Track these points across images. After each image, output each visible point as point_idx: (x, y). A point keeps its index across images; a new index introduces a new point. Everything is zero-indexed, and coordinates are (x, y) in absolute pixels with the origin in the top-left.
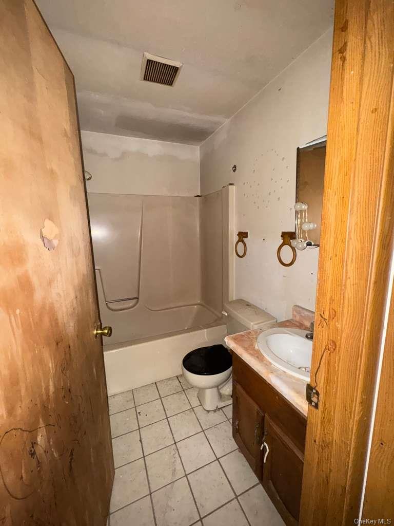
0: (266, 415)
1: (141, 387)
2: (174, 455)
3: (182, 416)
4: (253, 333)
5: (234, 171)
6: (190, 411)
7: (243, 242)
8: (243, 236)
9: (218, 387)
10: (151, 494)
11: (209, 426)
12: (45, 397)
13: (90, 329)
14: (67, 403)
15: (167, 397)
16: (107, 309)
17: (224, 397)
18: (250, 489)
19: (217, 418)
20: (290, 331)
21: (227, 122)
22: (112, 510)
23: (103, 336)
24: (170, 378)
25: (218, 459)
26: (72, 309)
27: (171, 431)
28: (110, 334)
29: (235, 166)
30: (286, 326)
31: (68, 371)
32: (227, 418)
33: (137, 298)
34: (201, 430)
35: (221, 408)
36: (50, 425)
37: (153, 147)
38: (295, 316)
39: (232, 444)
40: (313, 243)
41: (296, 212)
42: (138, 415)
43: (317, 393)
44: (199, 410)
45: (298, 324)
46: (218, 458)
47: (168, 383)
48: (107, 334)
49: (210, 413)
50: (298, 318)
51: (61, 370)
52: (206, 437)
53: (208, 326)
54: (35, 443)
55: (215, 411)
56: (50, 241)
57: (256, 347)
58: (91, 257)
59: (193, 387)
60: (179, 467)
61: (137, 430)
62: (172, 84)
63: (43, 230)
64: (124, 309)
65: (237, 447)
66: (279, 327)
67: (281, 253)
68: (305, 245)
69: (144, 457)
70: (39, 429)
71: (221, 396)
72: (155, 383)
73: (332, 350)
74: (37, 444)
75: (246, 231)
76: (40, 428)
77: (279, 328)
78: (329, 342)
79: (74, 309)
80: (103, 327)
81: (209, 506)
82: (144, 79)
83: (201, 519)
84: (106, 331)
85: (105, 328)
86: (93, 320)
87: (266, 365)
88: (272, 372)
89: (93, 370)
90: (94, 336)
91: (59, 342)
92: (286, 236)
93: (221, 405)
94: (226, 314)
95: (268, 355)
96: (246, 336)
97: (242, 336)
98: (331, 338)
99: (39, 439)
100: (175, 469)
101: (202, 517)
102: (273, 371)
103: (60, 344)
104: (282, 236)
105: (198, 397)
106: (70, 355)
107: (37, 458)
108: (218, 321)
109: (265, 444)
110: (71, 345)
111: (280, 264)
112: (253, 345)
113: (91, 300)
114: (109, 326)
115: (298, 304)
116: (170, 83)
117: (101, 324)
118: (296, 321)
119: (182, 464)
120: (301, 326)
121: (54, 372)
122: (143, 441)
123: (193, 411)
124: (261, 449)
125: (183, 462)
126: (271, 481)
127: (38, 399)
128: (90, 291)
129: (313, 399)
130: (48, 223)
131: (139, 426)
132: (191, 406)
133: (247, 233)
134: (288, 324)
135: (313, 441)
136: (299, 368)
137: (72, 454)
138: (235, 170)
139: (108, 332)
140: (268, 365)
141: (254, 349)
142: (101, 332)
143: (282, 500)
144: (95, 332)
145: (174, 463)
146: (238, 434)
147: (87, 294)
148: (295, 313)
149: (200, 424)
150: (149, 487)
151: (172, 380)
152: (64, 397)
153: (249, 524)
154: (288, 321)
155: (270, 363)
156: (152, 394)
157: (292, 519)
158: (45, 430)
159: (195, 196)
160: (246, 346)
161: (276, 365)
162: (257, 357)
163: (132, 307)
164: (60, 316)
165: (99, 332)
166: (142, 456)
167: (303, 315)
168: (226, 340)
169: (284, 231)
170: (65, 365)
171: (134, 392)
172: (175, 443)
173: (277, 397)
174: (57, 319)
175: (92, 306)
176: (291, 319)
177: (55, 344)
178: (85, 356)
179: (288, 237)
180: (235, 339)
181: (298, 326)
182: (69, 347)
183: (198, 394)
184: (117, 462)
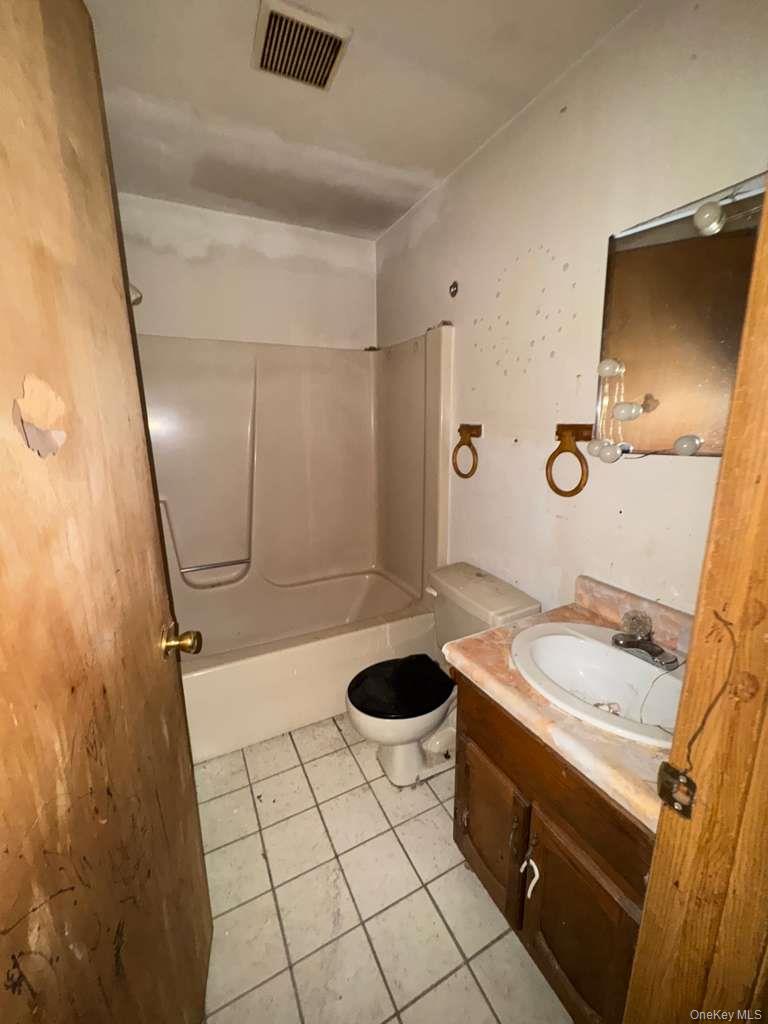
0: (536, 807)
1: (261, 743)
2: (335, 881)
3: (347, 800)
4: (501, 635)
5: (453, 294)
6: (364, 790)
7: (470, 445)
8: (469, 432)
9: (419, 740)
10: (291, 967)
11: (403, 817)
12: (44, 828)
13: (153, 638)
14: (104, 822)
15: (313, 763)
16: (185, 586)
17: (431, 759)
18: (493, 942)
19: (420, 799)
20: (572, 629)
21: (438, 185)
22: (210, 1006)
23: (182, 654)
24: (320, 722)
25: (424, 886)
26: (109, 601)
27: (327, 831)
28: (198, 648)
29: (455, 285)
30: (565, 619)
31: (103, 750)
32: (438, 799)
33: (247, 561)
34: (388, 827)
35: (426, 780)
36: (61, 891)
37: (277, 238)
38: (581, 599)
39: (454, 854)
40: (631, 449)
41: (600, 378)
42: (257, 801)
43: (691, 786)
44: (382, 786)
45: (588, 615)
46: (425, 882)
47: (316, 733)
48: (191, 647)
49: (405, 790)
50: (586, 602)
51: (85, 750)
52: (399, 840)
53: (392, 617)
54: (21, 954)
55: (413, 787)
56: (43, 434)
57: (512, 666)
58: (148, 477)
59: (365, 740)
60: (346, 907)
61: (255, 833)
62: (325, 83)
63: (19, 401)
64: (219, 584)
65: (462, 858)
66: (552, 621)
67: (554, 467)
68: (619, 452)
69: (273, 889)
70: (31, 915)
71: (424, 757)
72: (290, 733)
73: (746, 695)
74: (30, 952)
75: (477, 423)
76: (34, 910)
77: (550, 624)
78: (739, 678)
79: (112, 599)
80: (180, 634)
81: (412, 986)
82: (262, 66)
83: (397, 1014)
84: (189, 642)
85: (187, 634)
86: (158, 617)
87: (538, 705)
88: (553, 722)
89: (161, 730)
90: (162, 653)
91: (78, 685)
92: (568, 435)
93: (426, 773)
94: (435, 594)
95: (540, 684)
96: (486, 642)
97: (480, 641)
98: (745, 667)
99: (33, 939)
100: (339, 910)
101: (399, 1008)
102: (555, 718)
103: (79, 690)
104: (557, 434)
105: (378, 759)
106: (107, 708)
107: (29, 986)
108: (415, 604)
109: (532, 862)
110: (109, 684)
111: (551, 491)
112: (503, 662)
113: (152, 572)
114: (195, 630)
115: (585, 574)
116: (321, 81)
117: (176, 626)
118: (582, 608)
119: (354, 900)
120: (592, 617)
121: (67, 760)
122: (269, 855)
123: (370, 787)
124: (522, 870)
125: (354, 896)
126: (540, 933)
127: (26, 842)
128: (148, 553)
129: (675, 796)
130: (33, 384)
131: (259, 824)
132: (365, 778)
133: (479, 427)
134: (567, 615)
135: (671, 884)
136: (597, 705)
137: (119, 933)
138: (456, 291)
139: (193, 643)
140: (540, 704)
141: (506, 669)
142: (177, 643)
143: (565, 971)
144: (164, 644)
145: (335, 898)
146: (467, 836)
147: (143, 560)
148: (580, 591)
149: (384, 813)
150: (287, 953)
151: (324, 726)
152: (97, 811)
153: (498, 1020)
154: (566, 608)
155: (547, 701)
156: (286, 756)
157: (587, 1010)
158: (47, 910)
159: (366, 350)
160: (490, 664)
161: (558, 704)
162: (516, 687)
163: (237, 579)
164: (77, 622)
165: (173, 643)
166: (270, 888)
167: (599, 596)
168: (445, 650)
169: (561, 422)
170: (95, 738)
171: (247, 753)
172: (337, 857)
173: (564, 773)
174: (69, 631)
175: (155, 588)
176: (572, 605)
177: (69, 690)
178: (142, 704)
179: (573, 435)
180: (464, 649)
181: (588, 619)
182: (105, 691)
183: (378, 752)
184: (218, 902)
